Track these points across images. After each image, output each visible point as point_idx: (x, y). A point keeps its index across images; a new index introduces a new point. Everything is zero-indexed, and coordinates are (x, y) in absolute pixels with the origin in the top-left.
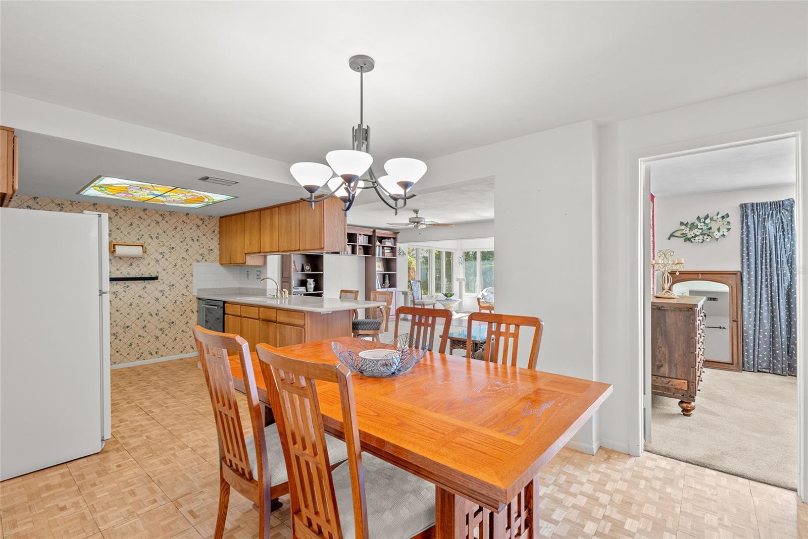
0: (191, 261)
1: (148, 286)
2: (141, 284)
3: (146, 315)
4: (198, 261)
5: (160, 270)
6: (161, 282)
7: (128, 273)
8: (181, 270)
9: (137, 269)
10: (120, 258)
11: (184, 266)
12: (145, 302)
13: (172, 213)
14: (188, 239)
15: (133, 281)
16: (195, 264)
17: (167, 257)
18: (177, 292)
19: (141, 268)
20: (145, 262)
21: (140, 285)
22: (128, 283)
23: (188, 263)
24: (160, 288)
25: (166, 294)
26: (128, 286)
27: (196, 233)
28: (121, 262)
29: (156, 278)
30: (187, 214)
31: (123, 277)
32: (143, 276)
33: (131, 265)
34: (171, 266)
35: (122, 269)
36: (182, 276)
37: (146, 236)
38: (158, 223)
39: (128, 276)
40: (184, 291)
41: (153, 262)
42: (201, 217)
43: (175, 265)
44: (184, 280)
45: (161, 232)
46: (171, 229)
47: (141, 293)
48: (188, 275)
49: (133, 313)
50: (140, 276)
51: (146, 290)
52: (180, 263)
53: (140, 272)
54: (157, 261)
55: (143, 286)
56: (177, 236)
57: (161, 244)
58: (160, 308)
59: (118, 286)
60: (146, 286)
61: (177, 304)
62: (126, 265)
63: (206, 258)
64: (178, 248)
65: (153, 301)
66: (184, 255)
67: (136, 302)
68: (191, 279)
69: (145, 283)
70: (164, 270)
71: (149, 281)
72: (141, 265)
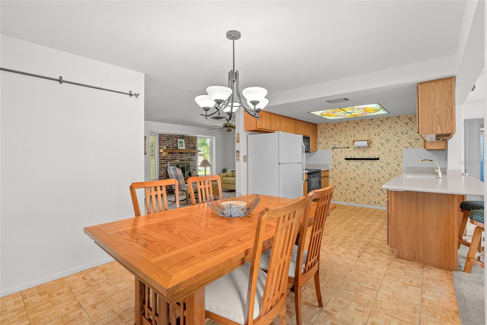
0: (401, 147)
2: (370, 162)
3: (372, 180)
4: (407, 148)
5: (381, 154)
6: (381, 161)
7: (363, 156)
8: (394, 154)
9: (368, 154)
10: (359, 148)
11: (397, 151)
12: (372, 172)
13: (388, 118)
14: (399, 133)
15: (366, 160)
16: (404, 149)
17: (384, 146)
18: (392, 168)
19: (370, 153)
20: (372, 150)
21: (369, 163)
22: (363, 161)
23: (399, 149)
24: (381, 165)
25: (384, 169)
26: (363, 163)
27: (404, 129)
28: (360, 150)
29: (378, 159)
30: (398, 117)
31: (361, 158)
32: (371, 158)
33: (365, 151)
34: (387, 151)
35: (360, 154)
36: (395, 158)
37: (372, 135)
38: (379, 126)
39: (363, 158)
40: (397, 168)
41: (376, 149)
42: (408, 117)
43: (390, 151)
44: (397, 160)
45: (380, 131)
46: (387, 128)
47: (370, 167)
48: (399, 157)
49: (366, 178)
50: (369, 158)
51: (372, 165)
52: (393, 149)
54: (379, 149)
55: (371, 163)
56: (392, 132)
57: (381, 138)
58: (381, 177)
59: (358, 163)
60: (373, 163)
61: (391, 175)
62: (362, 152)
63: (413, 145)
64: (392, 140)
65: (376, 172)
66: (397, 144)
67: (367, 172)
68: (401, 160)
69: (372, 162)
70: (383, 154)
71: (374, 160)
72: (370, 151)
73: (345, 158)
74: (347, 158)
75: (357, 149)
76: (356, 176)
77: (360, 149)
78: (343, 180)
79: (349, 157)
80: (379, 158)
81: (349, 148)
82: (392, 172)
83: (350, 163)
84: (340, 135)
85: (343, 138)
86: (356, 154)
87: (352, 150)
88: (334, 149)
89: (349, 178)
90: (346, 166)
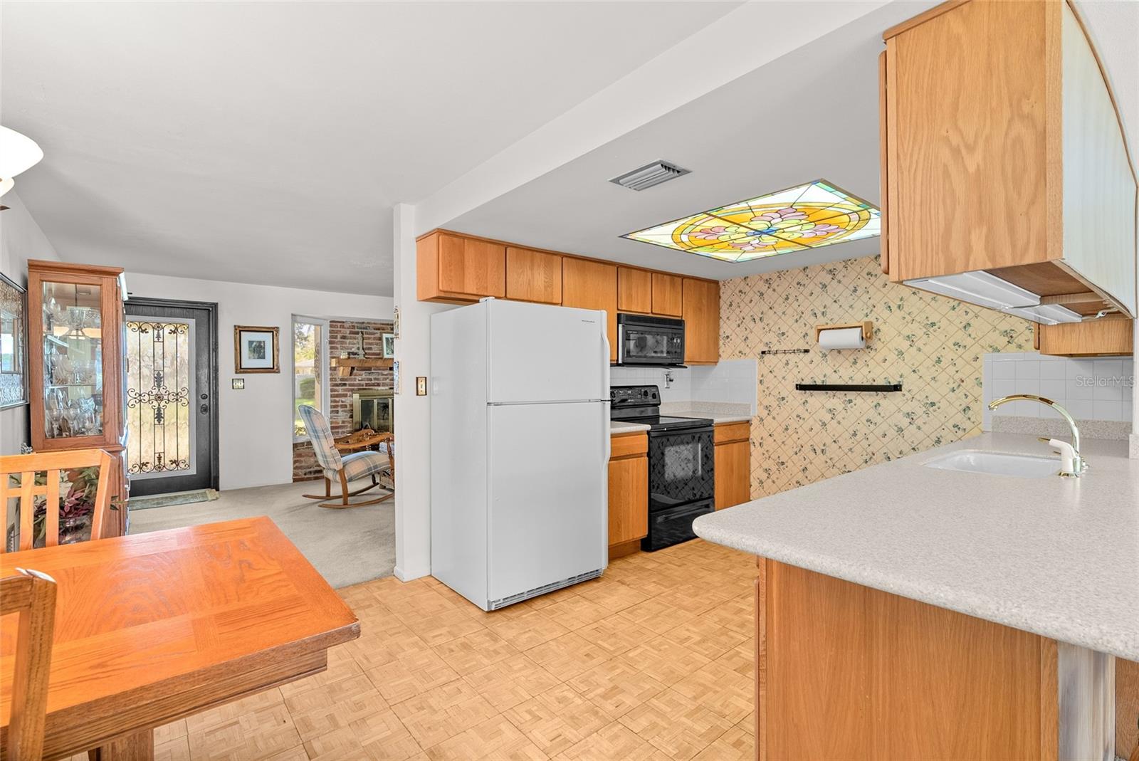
0: (976, 350)
1: (884, 403)
2: (871, 397)
4: (997, 350)
5: (906, 371)
6: (908, 396)
7: (851, 377)
8: (952, 370)
9: (865, 370)
10: (837, 351)
11: (959, 362)
12: (879, 432)
15: (859, 392)
16: (986, 356)
17: (919, 344)
18: (943, 420)
19: (871, 367)
20: (879, 357)
21: (869, 401)
22: (851, 395)
23: (969, 355)
24: (907, 409)
25: (919, 422)
26: (850, 401)
28: (840, 358)
29: (897, 388)
31: (843, 383)
32: (875, 384)
33: (855, 363)
34: (929, 363)
35: (842, 371)
36: (955, 386)
37: (880, 308)
39: (850, 383)
40: (959, 418)
41: (892, 357)
43: (939, 361)
44: (960, 393)
45: (908, 294)
47: (872, 414)
48: (969, 383)
49: (858, 449)
50: (869, 384)
51: (880, 408)
52: (948, 355)
53: (870, 376)
54: (901, 353)
55: (875, 403)
57: (909, 318)
59: (836, 401)
60: (880, 401)
62: (847, 364)
64: (944, 323)
65: (892, 433)
66: (960, 336)
67: (863, 430)
68: (977, 391)
69: (877, 398)
70: (914, 371)
71: (885, 393)
72: (871, 363)
73: (797, 385)
74: (803, 383)
75: (831, 355)
76: (829, 441)
77: (841, 355)
78: (791, 452)
79: (807, 382)
80: (901, 386)
81: (806, 351)
82: (943, 433)
83: (810, 400)
84: (784, 313)
85: (791, 321)
86: (829, 371)
87: (817, 359)
88: (767, 357)
89: (807, 449)
90: (801, 411)
